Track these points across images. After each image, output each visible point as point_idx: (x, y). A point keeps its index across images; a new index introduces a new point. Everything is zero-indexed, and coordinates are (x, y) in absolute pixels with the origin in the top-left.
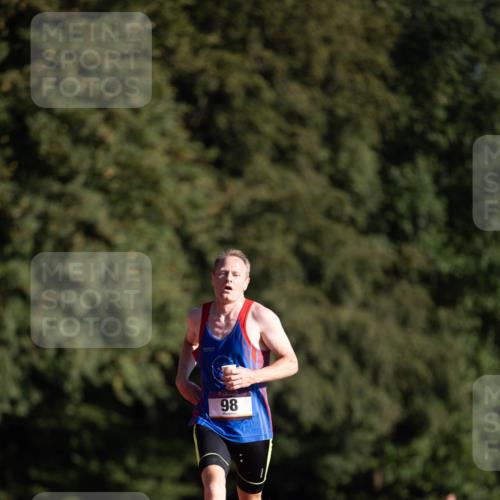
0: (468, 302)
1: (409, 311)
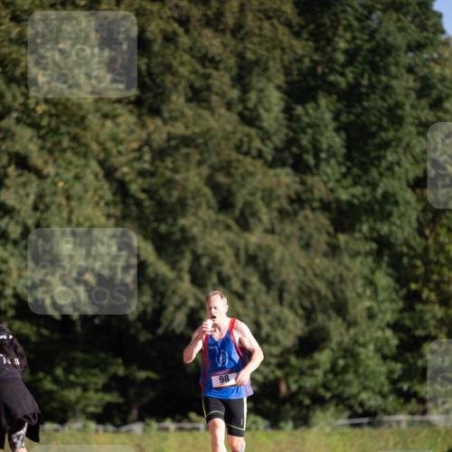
0: (365, 228)
1: (311, 236)
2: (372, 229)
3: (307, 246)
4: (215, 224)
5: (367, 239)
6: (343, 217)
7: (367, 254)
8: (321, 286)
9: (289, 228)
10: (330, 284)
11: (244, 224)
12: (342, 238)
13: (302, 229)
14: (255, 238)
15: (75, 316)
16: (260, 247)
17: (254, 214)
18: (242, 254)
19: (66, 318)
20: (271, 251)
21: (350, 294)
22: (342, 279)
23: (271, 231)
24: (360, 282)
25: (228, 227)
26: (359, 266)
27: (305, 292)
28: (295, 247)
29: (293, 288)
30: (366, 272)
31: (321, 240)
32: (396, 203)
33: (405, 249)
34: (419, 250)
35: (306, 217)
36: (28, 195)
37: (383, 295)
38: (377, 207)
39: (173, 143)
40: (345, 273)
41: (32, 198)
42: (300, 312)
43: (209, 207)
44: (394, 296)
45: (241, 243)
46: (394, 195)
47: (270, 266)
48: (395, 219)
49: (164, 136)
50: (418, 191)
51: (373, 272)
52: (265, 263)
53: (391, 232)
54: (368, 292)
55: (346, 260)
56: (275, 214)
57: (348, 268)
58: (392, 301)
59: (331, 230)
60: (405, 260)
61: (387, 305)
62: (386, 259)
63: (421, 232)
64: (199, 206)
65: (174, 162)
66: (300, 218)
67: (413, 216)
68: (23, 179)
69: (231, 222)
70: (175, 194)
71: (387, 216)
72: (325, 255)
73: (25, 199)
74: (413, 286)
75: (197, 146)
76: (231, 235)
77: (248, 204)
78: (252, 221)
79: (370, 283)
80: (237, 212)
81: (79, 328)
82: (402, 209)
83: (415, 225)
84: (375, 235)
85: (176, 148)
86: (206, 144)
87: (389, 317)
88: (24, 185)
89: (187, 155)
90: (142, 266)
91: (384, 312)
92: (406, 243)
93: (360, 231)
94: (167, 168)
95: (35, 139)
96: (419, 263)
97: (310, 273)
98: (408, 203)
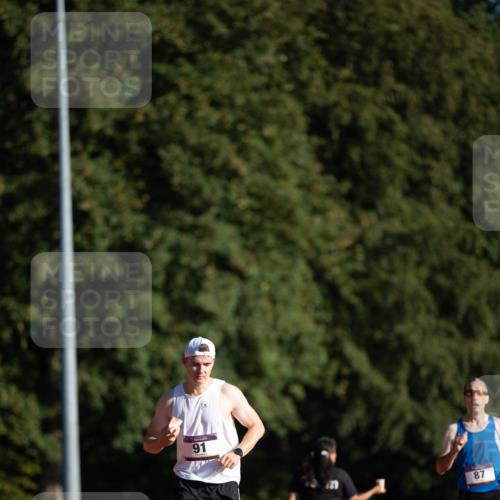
4: (436, 331)
11: (468, 330)
14: (480, 346)
15: (282, 433)
16: (485, 357)
17: (480, 320)
25: (450, 335)
36: (227, 299)
39: (389, 241)
43: (429, 311)
45: (465, 352)
49: (379, 234)
64: (417, 311)
65: (391, 262)
68: (222, 282)
69: (453, 328)
70: (392, 298)
75: (416, 246)
76: (454, 344)
77: (472, 310)
78: (477, 328)
80: (460, 318)
81: (285, 447)
85: (393, 248)
86: (425, 242)
88: (225, 287)
89: (404, 257)
90: (354, 378)
94: (382, 269)
95: (237, 238)
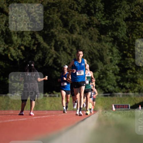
0: (110, 33)
1: (93, 36)
2: (112, 34)
3: (91, 39)
4: (62, 31)
5: (110, 37)
6: (103, 30)
7: (110, 42)
8: (95, 51)
9: (86, 33)
10: (98, 51)
11: (72, 31)
12: (102, 36)
13: (90, 33)
14: (75, 36)
15: (18, 60)
16: (76, 39)
17: (75, 28)
18: (71, 41)
19: (15, 60)
20: (80, 40)
21: (105, 54)
22: (102, 49)
23: (80, 34)
24: (108, 50)
25: (66, 32)
26: (108, 45)
27: (91, 53)
28: (87, 39)
29: (87, 52)
30: (110, 47)
31: (96, 37)
32: (120, 26)
33: (122, 40)
34: (127, 41)
35: (91, 30)
36: (3, 21)
37: (115, 55)
38: (114, 27)
39: (49, 5)
40: (103, 48)
41: (4, 22)
42: (89, 60)
43: (60, 26)
44: (119, 55)
45: (71, 38)
46: (119, 23)
47: (80, 45)
48: (119, 31)
49: (47, 3)
50: (127, 22)
51: (112, 47)
52: (78, 44)
53: (118, 35)
54: (110, 54)
55: (104, 43)
56: (81, 28)
57: (104, 46)
58: (118, 57)
59: (99, 34)
60: (122, 44)
61: (116, 58)
62: (116, 43)
63: (127, 35)
64: (57, 25)
65: (49, 11)
66: (89, 30)
67: (125, 30)
68: (2, 16)
69: (67, 31)
70: (50, 21)
71: (117, 30)
72: (97, 42)
73: (2, 22)
74: (125, 52)
75: (57, 7)
76: (67, 35)
77: (73, 25)
78: (74, 30)
79: (111, 51)
80: (69, 28)
81: (18, 63)
82: (122, 28)
83: (126, 33)
84: (113, 35)
85: (50, 7)
86: (60, 5)
87: (117, 62)
88: (2, 18)
89: (54, 9)
90: (39, 44)
91: (115, 60)
92: (123, 38)
93: (108, 34)
94: (47, 13)
95: (5, 3)
96: (127, 45)
97: (92, 47)
98: (123, 26)
